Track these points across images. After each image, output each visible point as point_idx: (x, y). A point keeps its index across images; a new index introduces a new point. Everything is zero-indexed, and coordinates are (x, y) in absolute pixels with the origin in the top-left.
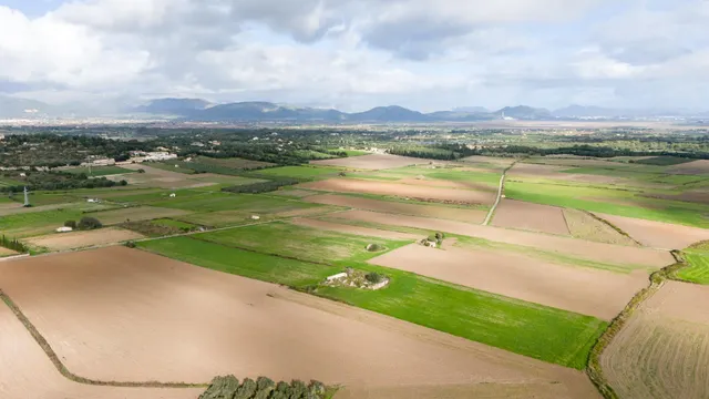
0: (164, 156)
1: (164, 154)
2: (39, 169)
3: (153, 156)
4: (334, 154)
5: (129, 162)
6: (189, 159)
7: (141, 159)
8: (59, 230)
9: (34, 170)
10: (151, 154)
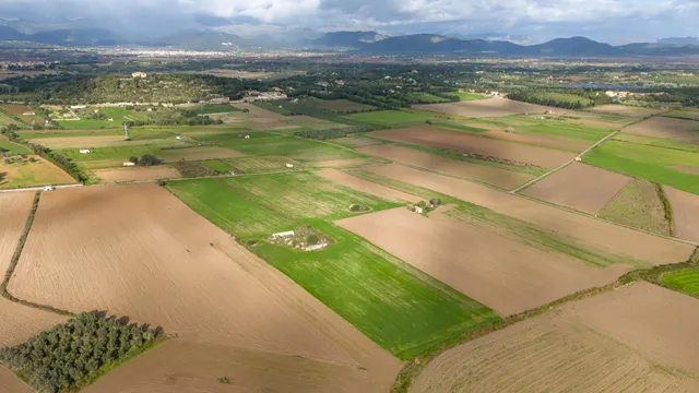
0: (276, 96)
1: (276, 94)
2: (165, 105)
3: (265, 96)
4: (447, 97)
5: (242, 101)
6: (296, 100)
7: (252, 99)
8: (125, 164)
9: (160, 105)
10: (266, 94)
